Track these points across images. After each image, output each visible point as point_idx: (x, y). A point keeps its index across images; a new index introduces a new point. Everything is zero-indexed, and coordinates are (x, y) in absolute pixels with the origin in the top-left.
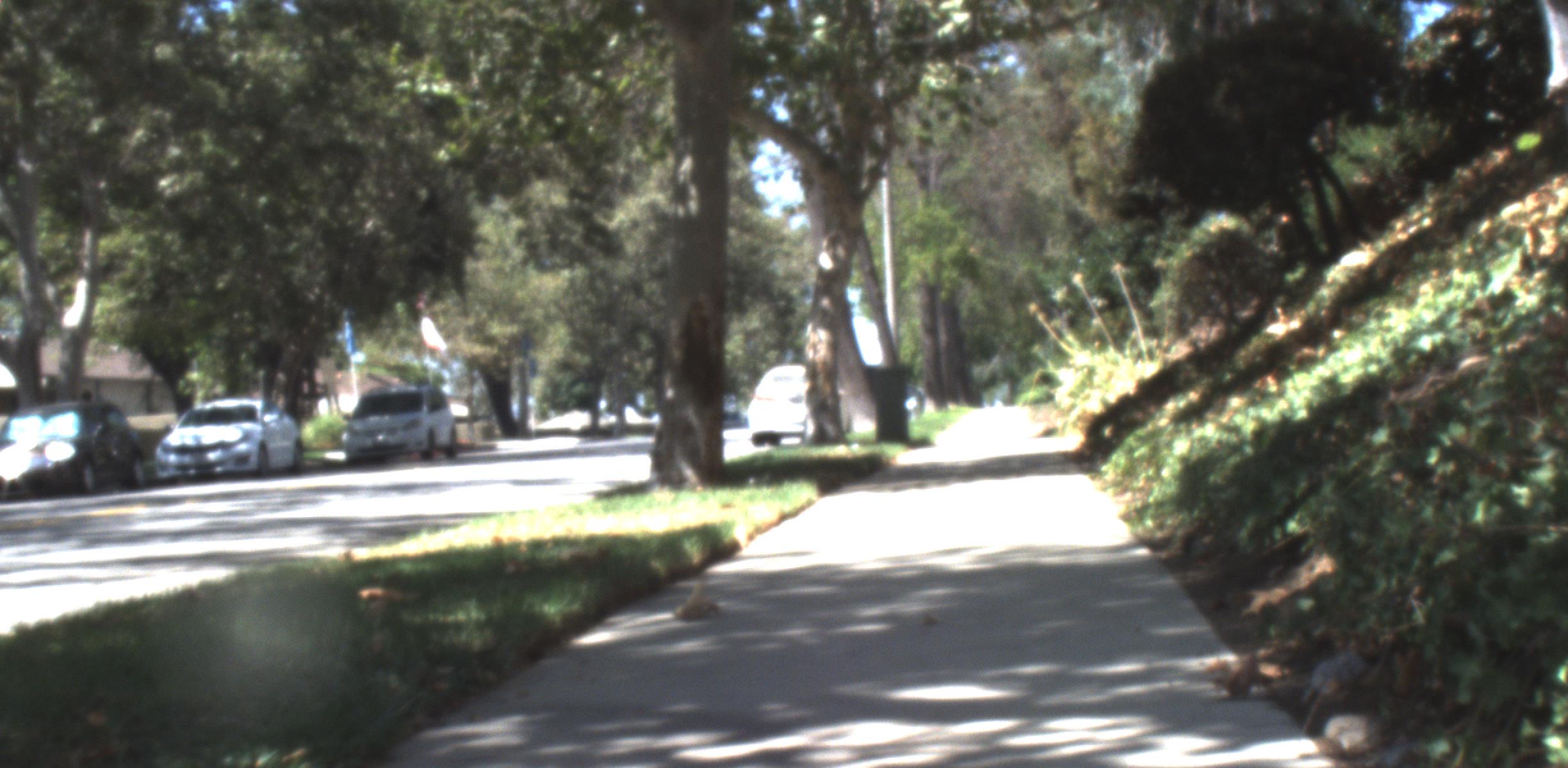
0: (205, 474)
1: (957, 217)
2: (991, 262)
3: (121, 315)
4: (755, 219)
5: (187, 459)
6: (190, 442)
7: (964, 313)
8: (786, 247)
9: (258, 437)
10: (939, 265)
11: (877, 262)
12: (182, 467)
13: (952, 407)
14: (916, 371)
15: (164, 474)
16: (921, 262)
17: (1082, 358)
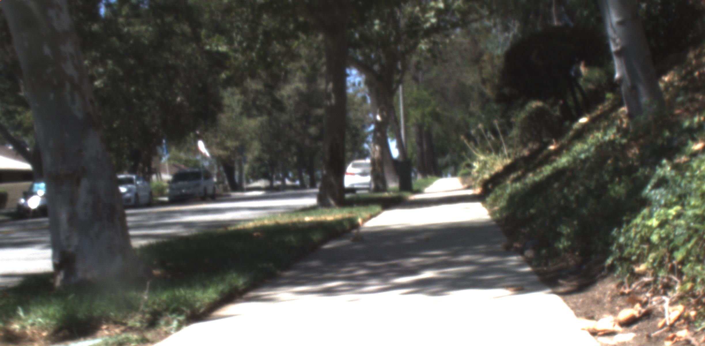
1: (431, 95)
2: (446, 114)
7: (434, 135)
9: (134, 191)
10: (423, 116)
11: (397, 114)
13: (429, 177)
14: (414, 161)
16: (416, 114)
17: (482, 158)
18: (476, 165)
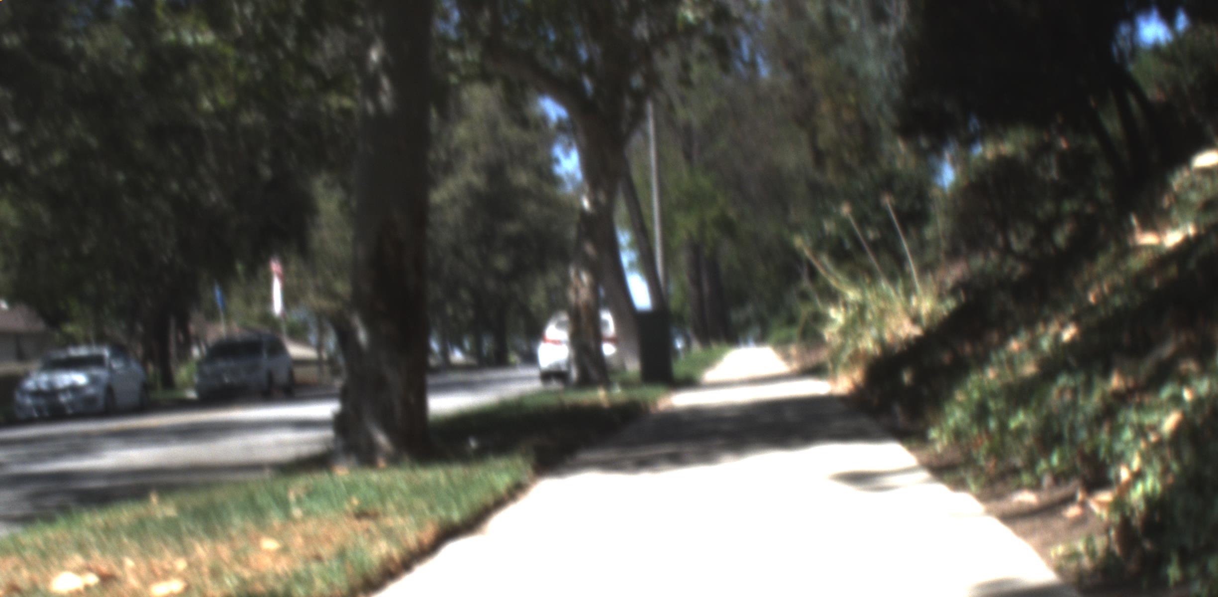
1: (716, 185)
2: (746, 224)
5: (42, 402)
6: (44, 387)
7: (723, 267)
9: (105, 382)
12: (37, 408)
13: (715, 347)
14: (684, 316)
15: (23, 415)
17: (852, 295)
18: (837, 316)
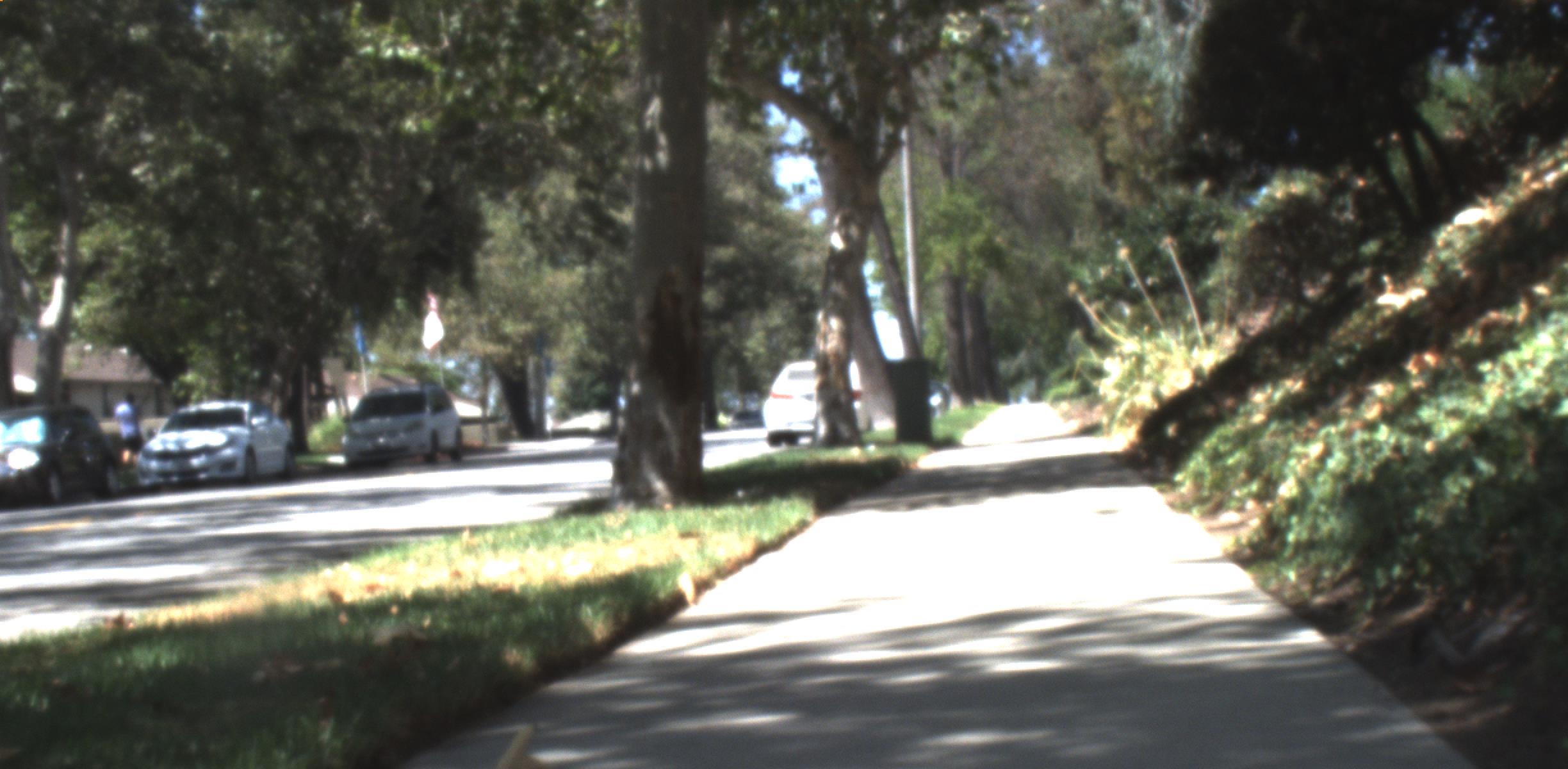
0: (189, 481)
1: (981, 205)
2: (1018, 253)
3: (108, 314)
4: (775, 213)
5: (169, 465)
6: (172, 447)
7: (989, 306)
8: (806, 240)
9: (245, 442)
10: (964, 255)
11: (899, 253)
12: (164, 474)
13: (978, 403)
14: (941, 367)
15: (146, 482)
16: (945, 252)
17: (1129, 344)
18: (1113, 368)
